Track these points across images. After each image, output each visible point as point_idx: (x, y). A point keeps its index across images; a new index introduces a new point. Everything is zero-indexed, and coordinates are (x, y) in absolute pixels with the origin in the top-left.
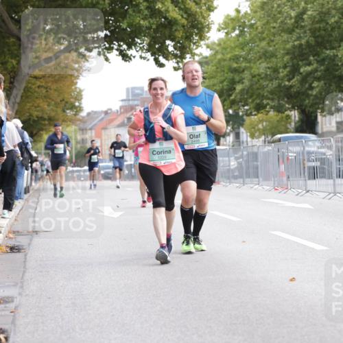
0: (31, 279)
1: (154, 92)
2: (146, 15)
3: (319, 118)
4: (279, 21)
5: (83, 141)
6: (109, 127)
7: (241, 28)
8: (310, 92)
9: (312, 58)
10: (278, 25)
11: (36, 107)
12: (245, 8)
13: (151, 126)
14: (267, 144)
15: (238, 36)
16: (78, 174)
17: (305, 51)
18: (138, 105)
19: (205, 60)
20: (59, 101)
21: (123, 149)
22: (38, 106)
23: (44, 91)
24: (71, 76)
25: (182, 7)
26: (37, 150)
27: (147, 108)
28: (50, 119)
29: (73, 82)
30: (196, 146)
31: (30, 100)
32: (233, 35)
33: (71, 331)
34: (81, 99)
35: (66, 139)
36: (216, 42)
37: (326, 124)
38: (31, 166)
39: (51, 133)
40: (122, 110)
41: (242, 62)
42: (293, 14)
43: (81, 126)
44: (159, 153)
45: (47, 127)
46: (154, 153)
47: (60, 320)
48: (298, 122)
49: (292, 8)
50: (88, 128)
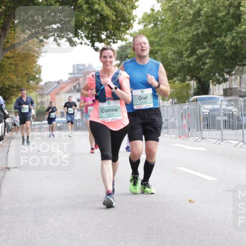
0: (5, 202)
1: (104, 60)
2: (88, 13)
3: (211, 86)
4: (182, 18)
5: (42, 103)
6: (61, 92)
7: (155, 22)
8: (203, 67)
9: (205, 44)
10: (181, 21)
11: (7, 79)
12: (158, 7)
13: (102, 88)
14: (173, 105)
15: (153, 28)
16: (38, 126)
17: (200, 39)
18: (81, 77)
19: (128, 45)
20: (24, 74)
21: (74, 107)
22: (9, 78)
23: (14, 67)
24: (33, 56)
25: (113, 6)
26: (9, 109)
27: (98, 73)
28: (18, 87)
29: (34, 61)
30: (144, 106)
31: (3, 74)
32: (150, 27)
33: (33, 239)
34: (41, 72)
35: (30, 101)
36: (137, 32)
37: (216, 91)
38: (4, 121)
39: (18, 97)
40: (70, 81)
41: (156, 46)
42: (191, 12)
43: (41, 92)
44: (107, 111)
45: (16, 93)
46: (103, 111)
47: (25, 231)
48: (196, 89)
49: (191, 8)
50: (45, 94)
